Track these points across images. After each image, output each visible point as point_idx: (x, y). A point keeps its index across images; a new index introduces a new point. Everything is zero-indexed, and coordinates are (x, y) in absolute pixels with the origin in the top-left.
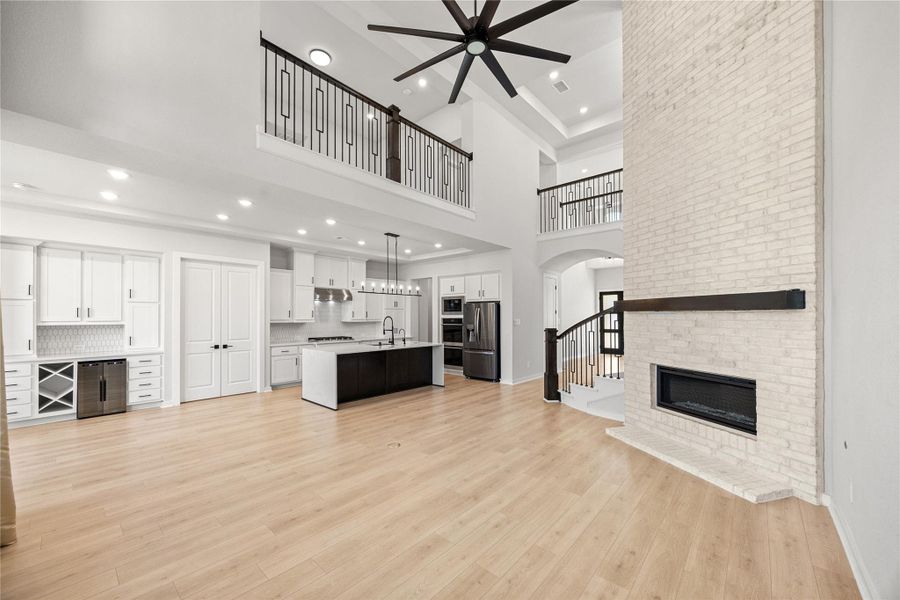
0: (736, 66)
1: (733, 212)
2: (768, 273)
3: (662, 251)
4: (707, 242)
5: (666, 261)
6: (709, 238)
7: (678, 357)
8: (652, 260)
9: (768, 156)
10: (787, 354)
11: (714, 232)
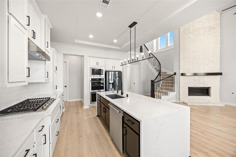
0: (208, 34)
1: (208, 59)
2: (213, 70)
3: (192, 63)
4: (202, 63)
5: (193, 65)
6: (203, 62)
7: (195, 85)
8: (189, 65)
9: (213, 51)
10: (216, 82)
11: (204, 61)
